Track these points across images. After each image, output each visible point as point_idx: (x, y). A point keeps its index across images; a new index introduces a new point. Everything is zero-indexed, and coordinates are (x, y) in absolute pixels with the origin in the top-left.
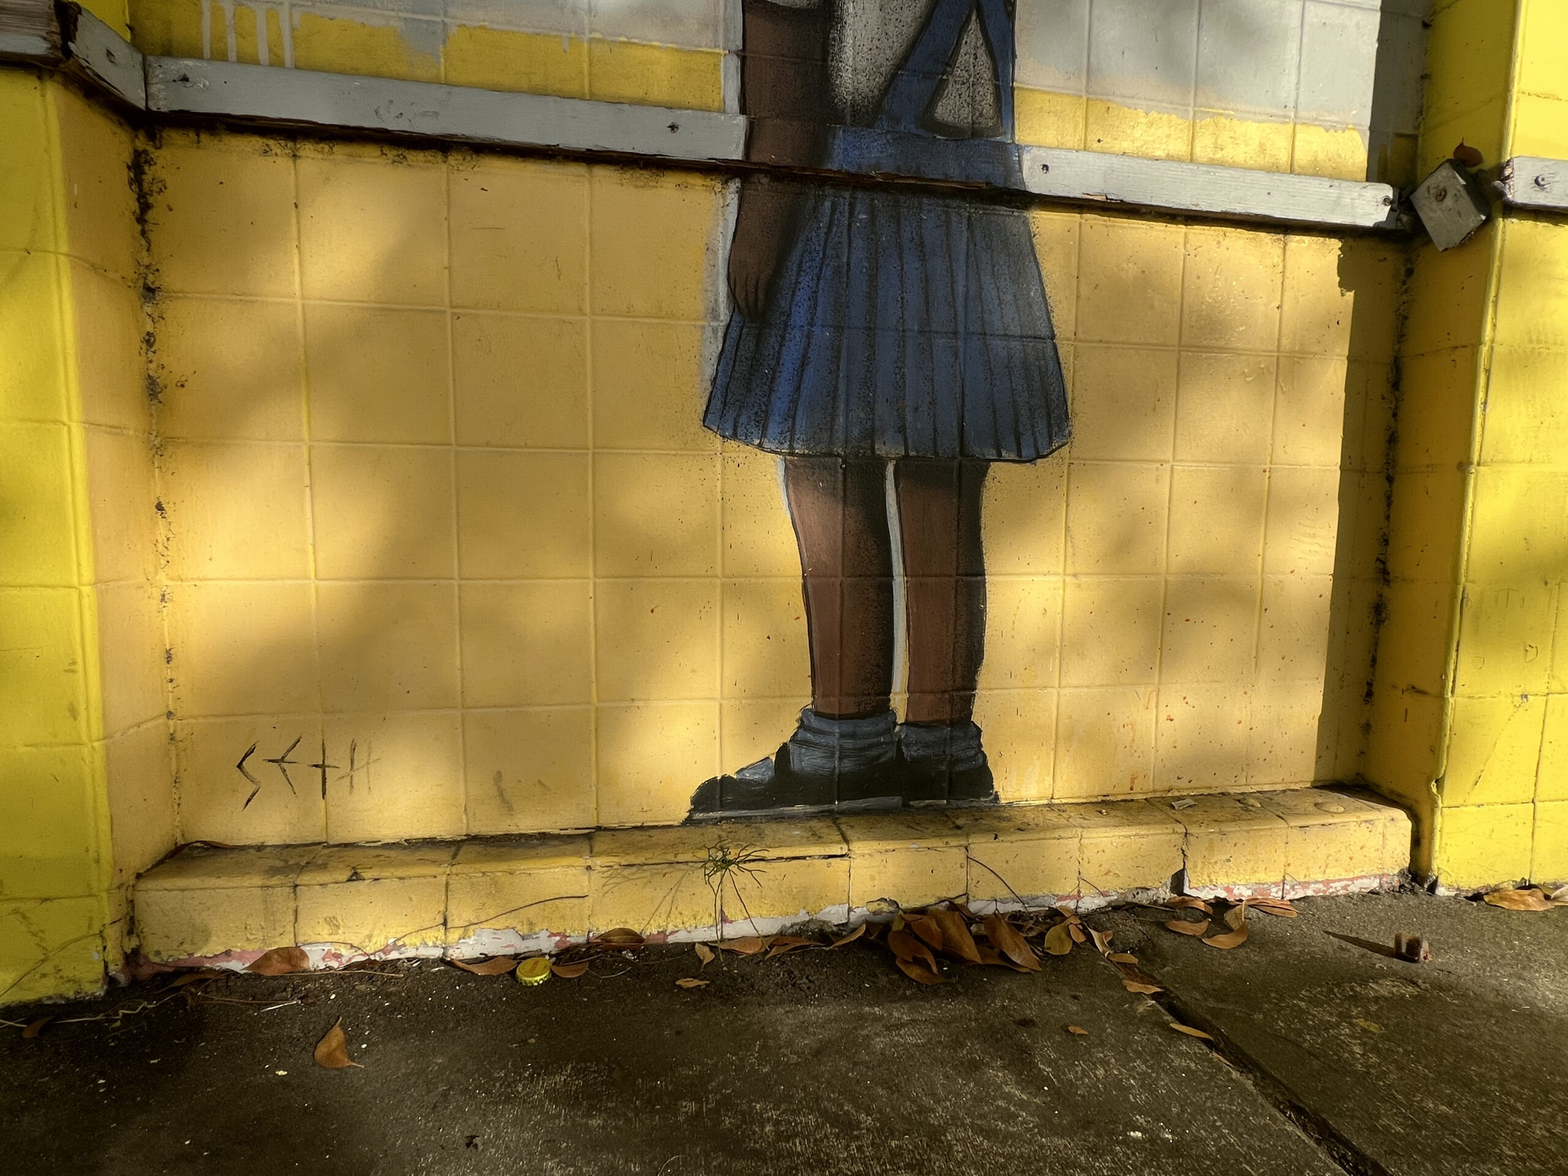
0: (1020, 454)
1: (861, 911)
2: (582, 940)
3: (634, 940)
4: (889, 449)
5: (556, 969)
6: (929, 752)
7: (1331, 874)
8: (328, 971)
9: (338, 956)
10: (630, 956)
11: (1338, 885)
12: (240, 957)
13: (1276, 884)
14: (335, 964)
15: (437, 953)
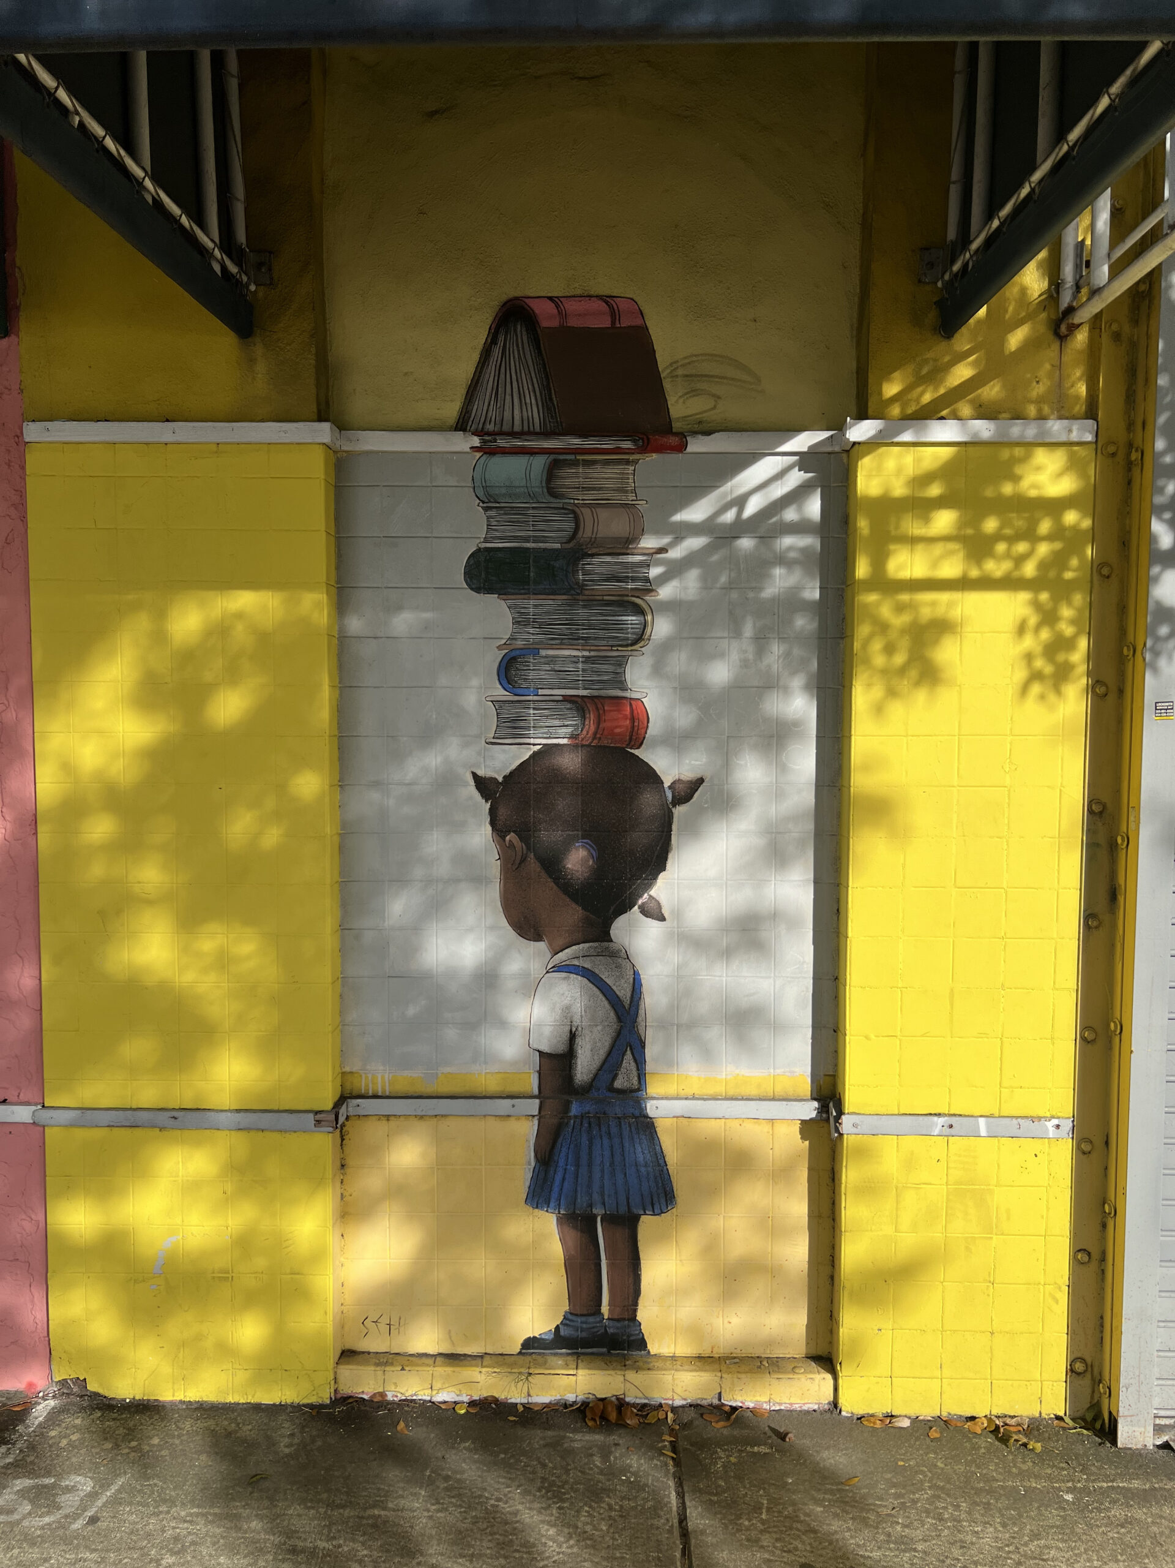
0: (654, 1212)
1: (581, 1398)
2: (478, 1398)
3: (496, 1400)
4: (598, 1211)
5: (469, 1409)
6: (618, 1331)
7: (792, 1401)
8: (393, 1403)
9: (397, 1396)
10: (494, 1406)
11: (797, 1406)
12: (367, 1394)
13: (766, 1402)
14: (395, 1399)
15: (428, 1398)
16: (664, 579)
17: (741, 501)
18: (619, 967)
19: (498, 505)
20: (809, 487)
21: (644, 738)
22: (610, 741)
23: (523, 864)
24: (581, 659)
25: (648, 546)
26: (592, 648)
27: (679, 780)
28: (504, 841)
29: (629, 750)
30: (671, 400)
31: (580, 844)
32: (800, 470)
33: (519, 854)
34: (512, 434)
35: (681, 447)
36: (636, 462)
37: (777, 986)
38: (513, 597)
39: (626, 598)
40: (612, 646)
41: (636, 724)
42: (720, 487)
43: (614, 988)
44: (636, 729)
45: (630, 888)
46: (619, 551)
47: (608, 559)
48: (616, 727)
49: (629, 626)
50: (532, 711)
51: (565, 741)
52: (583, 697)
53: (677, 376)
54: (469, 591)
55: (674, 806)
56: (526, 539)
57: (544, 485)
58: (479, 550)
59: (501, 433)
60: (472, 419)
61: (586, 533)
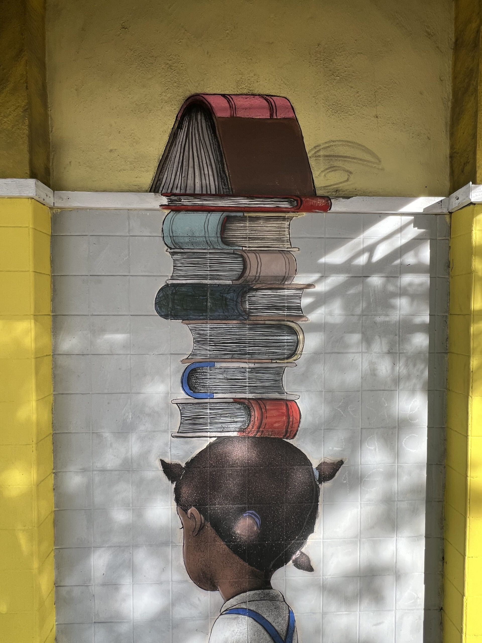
16: (313, 307)
17: (371, 249)
18: (277, 608)
19: (182, 251)
20: (421, 239)
21: (297, 430)
22: (270, 434)
23: (202, 531)
24: (247, 370)
25: (299, 283)
26: (257, 361)
27: (324, 462)
28: (187, 513)
29: (285, 440)
30: (316, 173)
31: (247, 514)
32: (414, 227)
33: (199, 523)
34: (194, 195)
35: (326, 208)
36: (290, 219)
37: (397, 617)
38: (193, 322)
39: (283, 323)
40: (272, 359)
41: (291, 420)
42: (352, 238)
43: (274, 624)
44: (291, 423)
45: (286, 547)
46: (277, 286)
47: (269, 292)
48: (276, 422)
49: (286, 344)
50: (208, 411)
51: (235, 434)
52: (249, 399)
53: (319, 156)
54: (159, 316)
55: (320, 483)
56: (205, 277)
57: (219, 235)
58: (167, 285)
59: (185, 195)
60: (162, 185)
61: (252, 272)
